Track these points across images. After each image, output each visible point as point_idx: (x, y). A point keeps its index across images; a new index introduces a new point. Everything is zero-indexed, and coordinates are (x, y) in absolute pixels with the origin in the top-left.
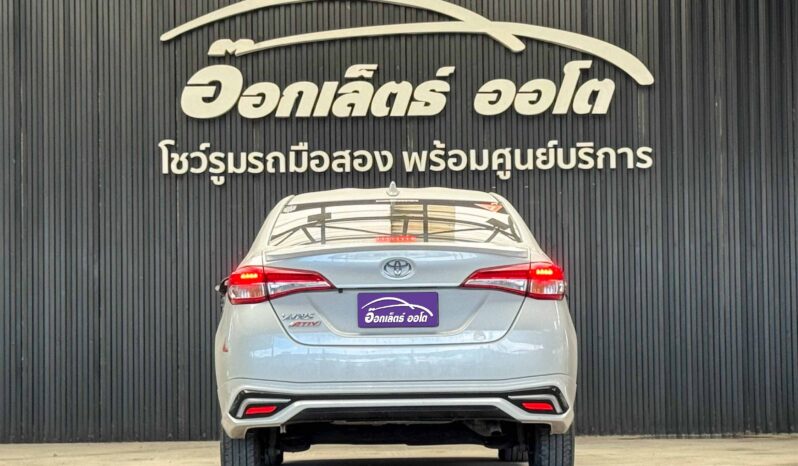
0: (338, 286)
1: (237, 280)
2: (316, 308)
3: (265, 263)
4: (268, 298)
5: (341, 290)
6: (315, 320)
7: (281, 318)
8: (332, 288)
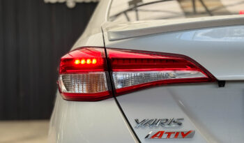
0: (219, 77)
1: (69, 67)
2: (185, 109)
3: (108, 43)
4: (112, 93)
5: (222, 83)
6: (185, 128)
7: (133, 124)
8: (210, 79)
